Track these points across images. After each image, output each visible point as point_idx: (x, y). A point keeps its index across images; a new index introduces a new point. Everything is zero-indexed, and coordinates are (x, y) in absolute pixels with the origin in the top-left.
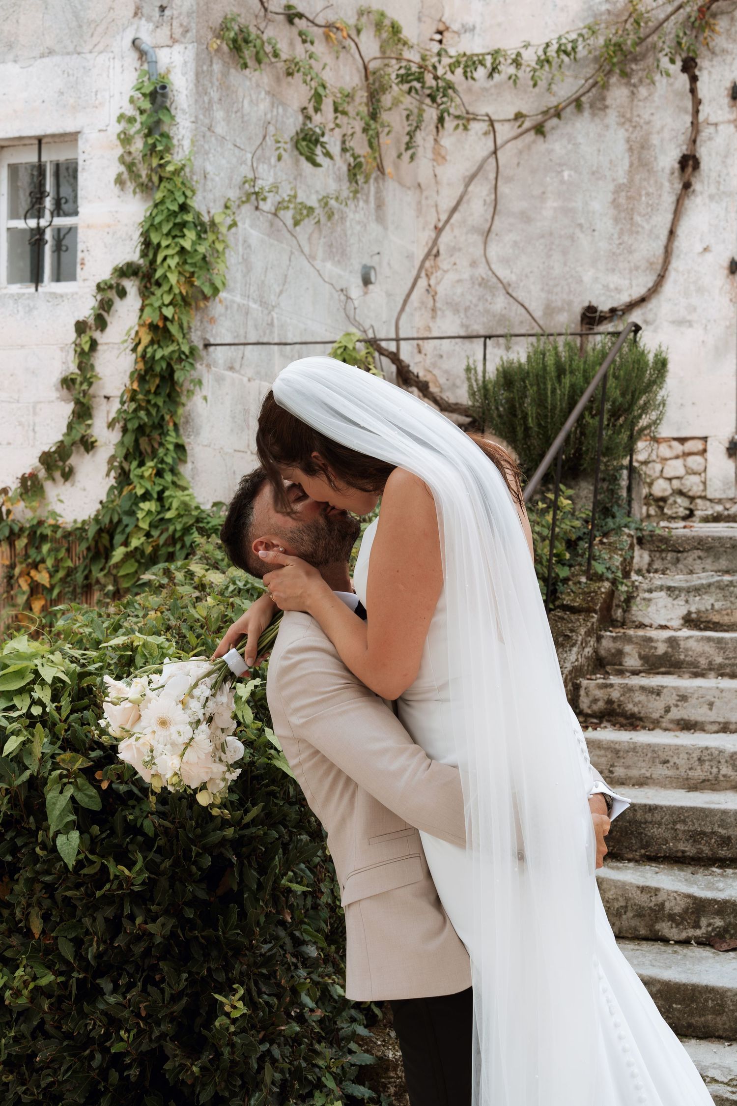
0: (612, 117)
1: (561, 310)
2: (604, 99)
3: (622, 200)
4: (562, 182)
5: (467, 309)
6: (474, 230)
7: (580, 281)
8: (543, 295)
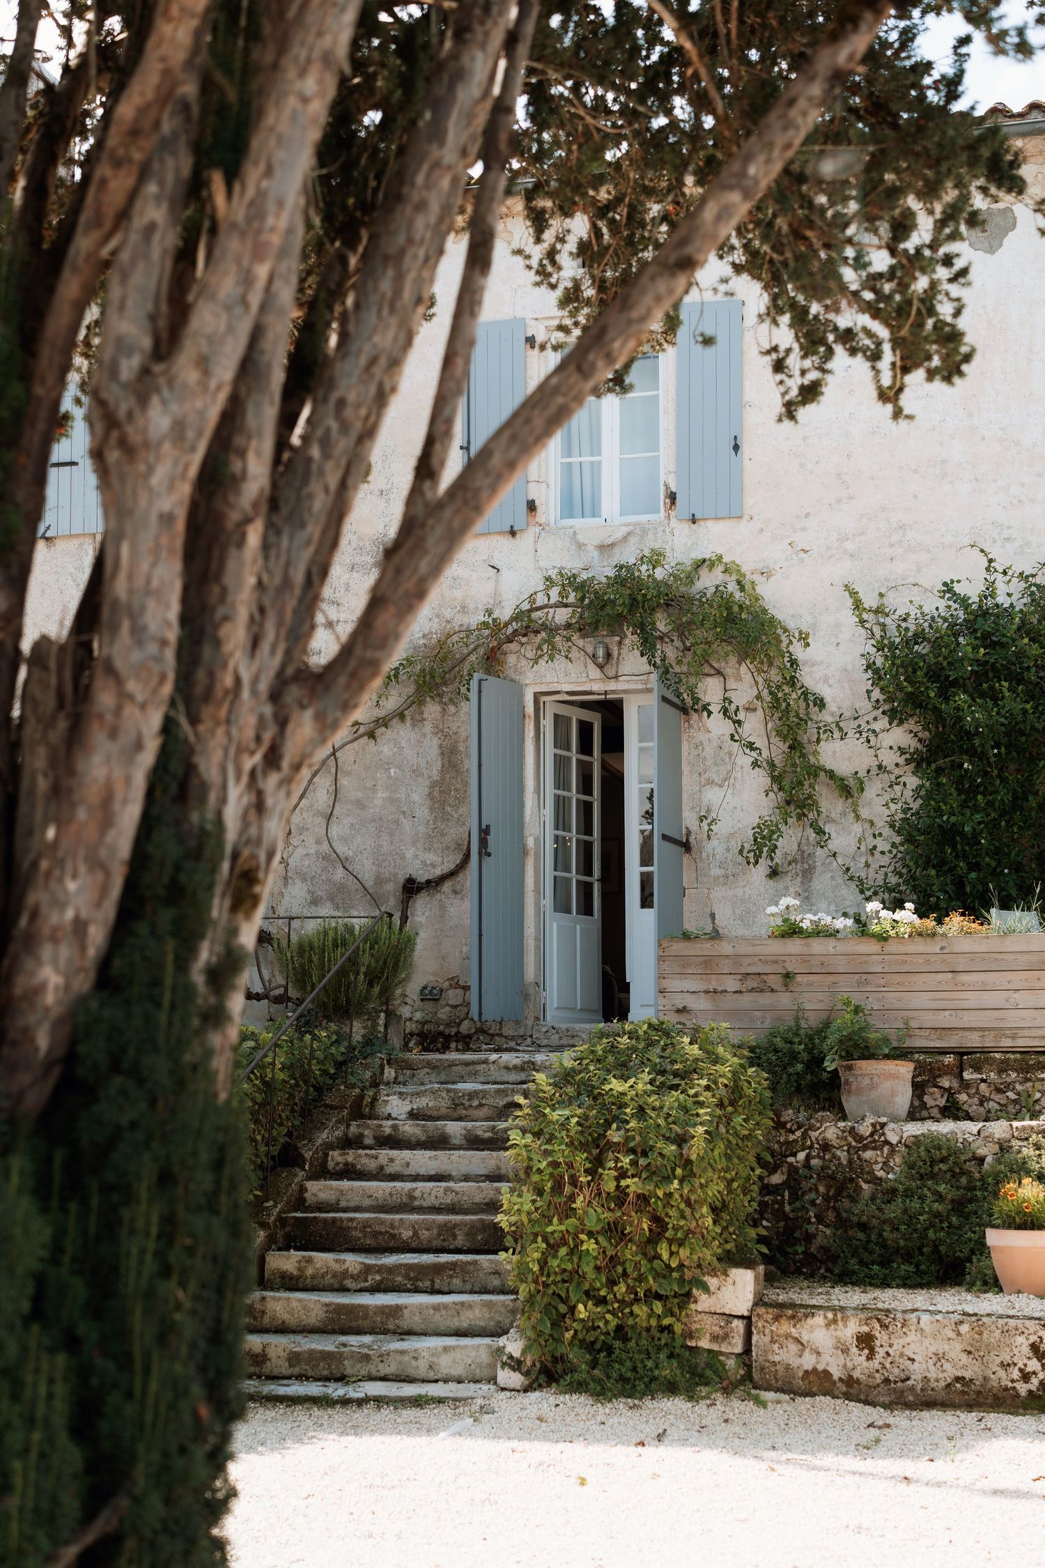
0: (428, 727)
1: (388, 880)
2: (422, 713)
3: (436, 794)
4: (389, 777)
5: (313, 878)
6: (318, 814)
7: (403, 858)
8: (374, 868)
